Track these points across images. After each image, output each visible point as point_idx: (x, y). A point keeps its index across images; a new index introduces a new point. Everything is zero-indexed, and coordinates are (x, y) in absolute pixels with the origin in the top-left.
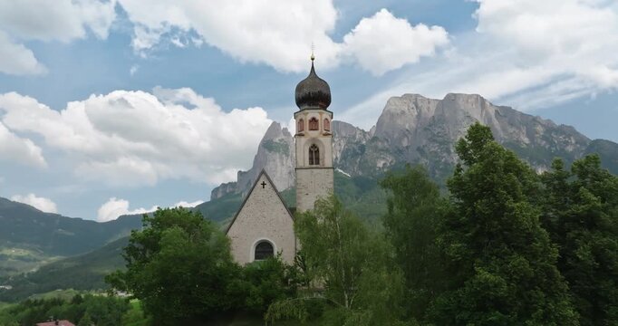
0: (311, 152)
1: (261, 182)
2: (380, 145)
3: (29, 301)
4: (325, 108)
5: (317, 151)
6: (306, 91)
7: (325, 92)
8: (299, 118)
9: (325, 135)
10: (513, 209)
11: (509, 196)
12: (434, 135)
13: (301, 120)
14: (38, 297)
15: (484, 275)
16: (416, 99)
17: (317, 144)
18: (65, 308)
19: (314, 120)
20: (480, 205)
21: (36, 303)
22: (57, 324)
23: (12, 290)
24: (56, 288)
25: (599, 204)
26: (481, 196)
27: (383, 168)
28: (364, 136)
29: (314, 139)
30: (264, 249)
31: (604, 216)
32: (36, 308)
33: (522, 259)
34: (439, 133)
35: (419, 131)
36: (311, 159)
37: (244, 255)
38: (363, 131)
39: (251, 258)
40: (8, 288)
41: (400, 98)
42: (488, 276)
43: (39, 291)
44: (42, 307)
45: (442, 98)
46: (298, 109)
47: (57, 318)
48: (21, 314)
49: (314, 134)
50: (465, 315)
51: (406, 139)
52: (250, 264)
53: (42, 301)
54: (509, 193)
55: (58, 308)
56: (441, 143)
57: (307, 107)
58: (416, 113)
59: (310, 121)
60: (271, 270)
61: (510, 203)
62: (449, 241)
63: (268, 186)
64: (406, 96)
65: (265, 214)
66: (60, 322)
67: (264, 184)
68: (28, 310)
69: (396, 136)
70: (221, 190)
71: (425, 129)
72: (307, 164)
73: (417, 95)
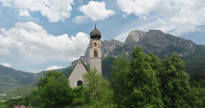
0: (94, 53)
1: (79, 62)
2: (127, 47)
3: (11, 99)
4: (99, 39)
5: (96, 53)
6: (93, 34)
7: (99, 34)
8: (91, 42)
9: (99, 48)
10: (145, 72)
11: (144, 68)
12: (145, 44)
13: (92, 43)
14: (14, 98)
15: (136, 91)
16: (139, 32)
17: (96, 51)
18: (23, 101)
19: (95, 43)
20: (137, 71)
21: (14, 100)
22: (20, 107)
23: (6, 96)
24: (21, 95)
25: (175, 70)
26: (137, 68)
27: (128, 55)
28: (122, 44)
29: (95, 49)
30: (80, 83)
31: (177, 73)
32: (14, 102)
33: (147, 86)
34: (147, 43)
35: (140, 42)
36: (94, 55)
37: (73, 85)
38: (121, 42)
39: (76, 86)
40: (5, 95)
41: (134, 32)
42: (137, 91)
43: (15, 96)
44: (16, 101)
45: (148, 31)
46: (91, 40)
47: (20, 105)
48: (9, 104)
49: (95, 47)
50: (131, 102)
51: (136, 45)
52: (75, 87)
53: (16, 99)
54: (145, 67)
55: (21, 101)
56: (147, 46)
57: (94, 39)
58: (139, 36)
59: (94, 44)
60: (81, 89)
61: (145, 70)
62: (128, 81)
63: (81, 64)
64: (136, 31)
65: (80, 72)
66: (21, 106)
67: (80, 63)
68: (11, 102)
69: (132, 44)
70: (74, 62)
71: (142, 42)
72: (93, 57)
73: (139, 31)
